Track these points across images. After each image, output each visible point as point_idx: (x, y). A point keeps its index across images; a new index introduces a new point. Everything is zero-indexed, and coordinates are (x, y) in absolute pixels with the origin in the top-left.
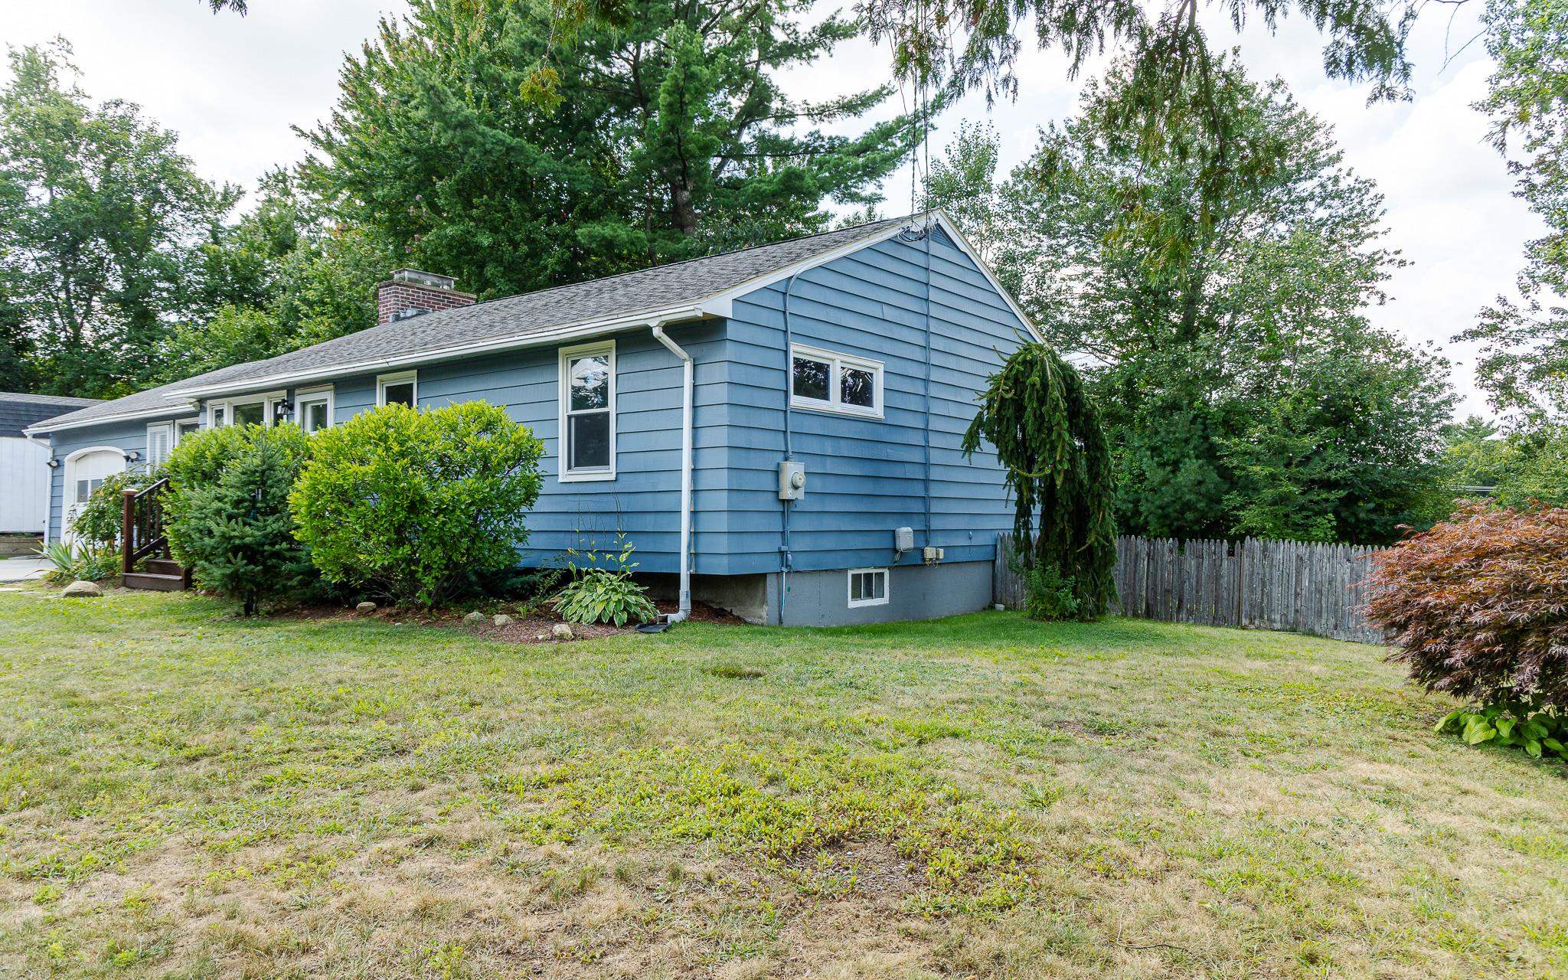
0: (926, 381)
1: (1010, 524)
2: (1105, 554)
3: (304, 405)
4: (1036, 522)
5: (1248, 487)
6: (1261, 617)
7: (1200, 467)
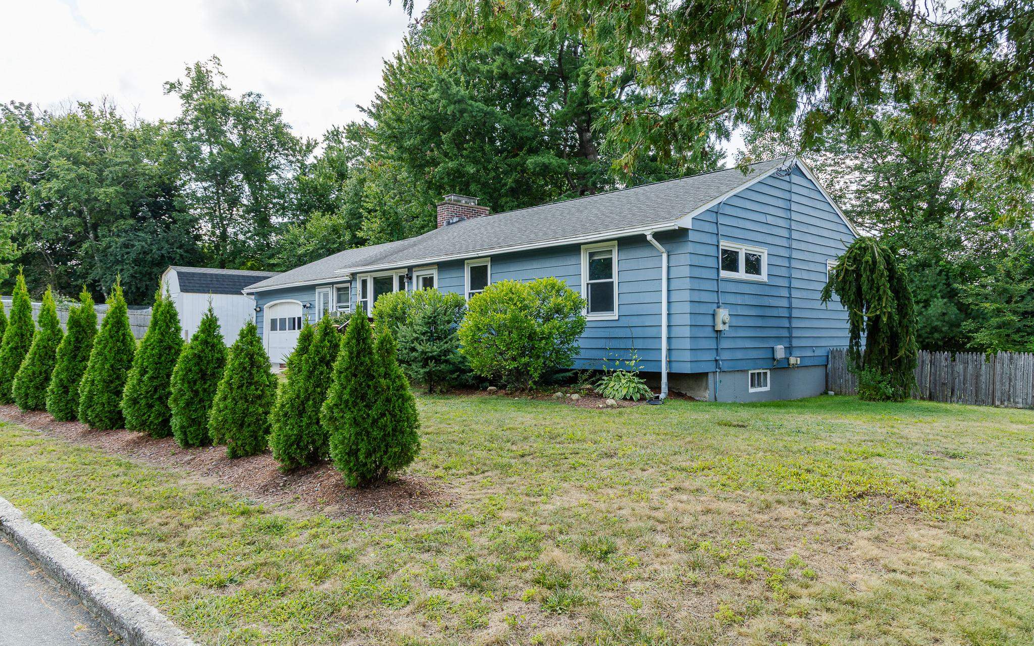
0: (790, 258)
1: (846, 343)
2: (910, 361)
3: (418, 277)
4: (863, 341)
5: (980, 317)
6: (1009, 400)
7: (945, 304)
